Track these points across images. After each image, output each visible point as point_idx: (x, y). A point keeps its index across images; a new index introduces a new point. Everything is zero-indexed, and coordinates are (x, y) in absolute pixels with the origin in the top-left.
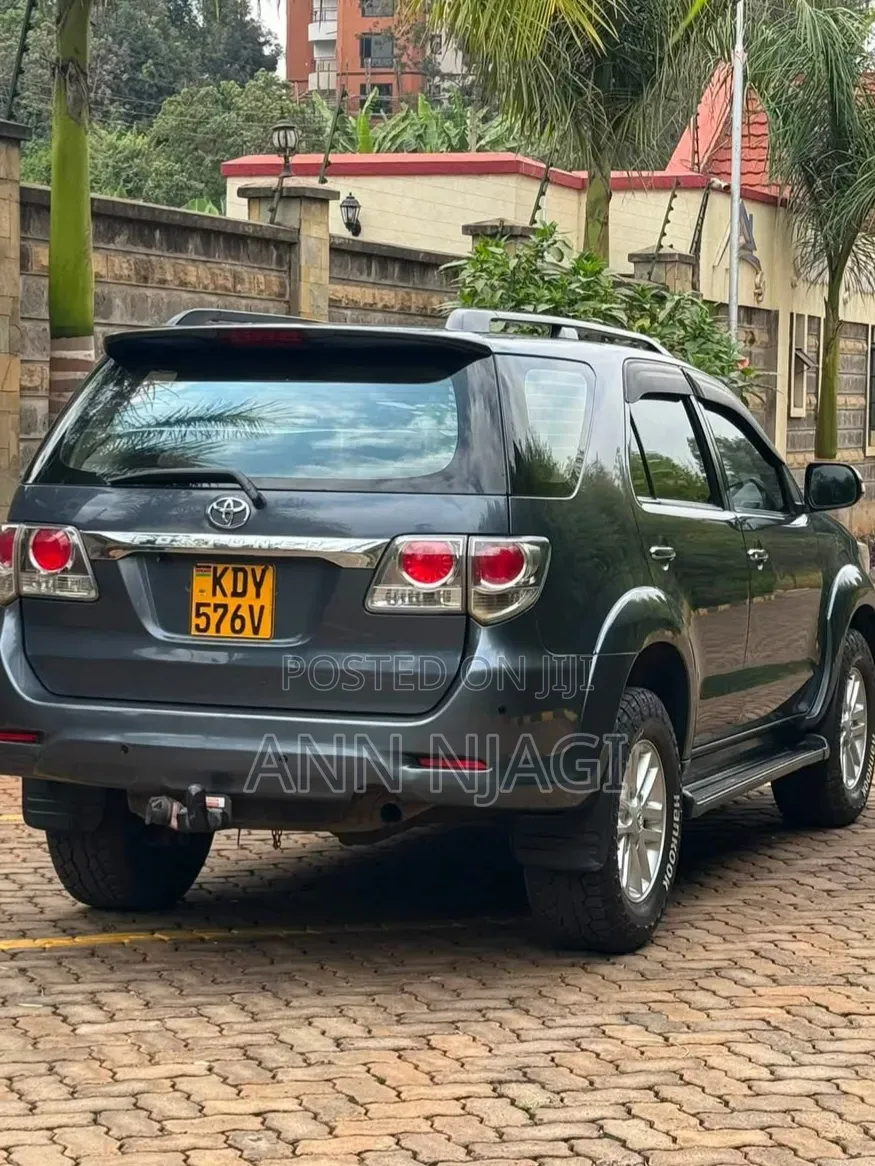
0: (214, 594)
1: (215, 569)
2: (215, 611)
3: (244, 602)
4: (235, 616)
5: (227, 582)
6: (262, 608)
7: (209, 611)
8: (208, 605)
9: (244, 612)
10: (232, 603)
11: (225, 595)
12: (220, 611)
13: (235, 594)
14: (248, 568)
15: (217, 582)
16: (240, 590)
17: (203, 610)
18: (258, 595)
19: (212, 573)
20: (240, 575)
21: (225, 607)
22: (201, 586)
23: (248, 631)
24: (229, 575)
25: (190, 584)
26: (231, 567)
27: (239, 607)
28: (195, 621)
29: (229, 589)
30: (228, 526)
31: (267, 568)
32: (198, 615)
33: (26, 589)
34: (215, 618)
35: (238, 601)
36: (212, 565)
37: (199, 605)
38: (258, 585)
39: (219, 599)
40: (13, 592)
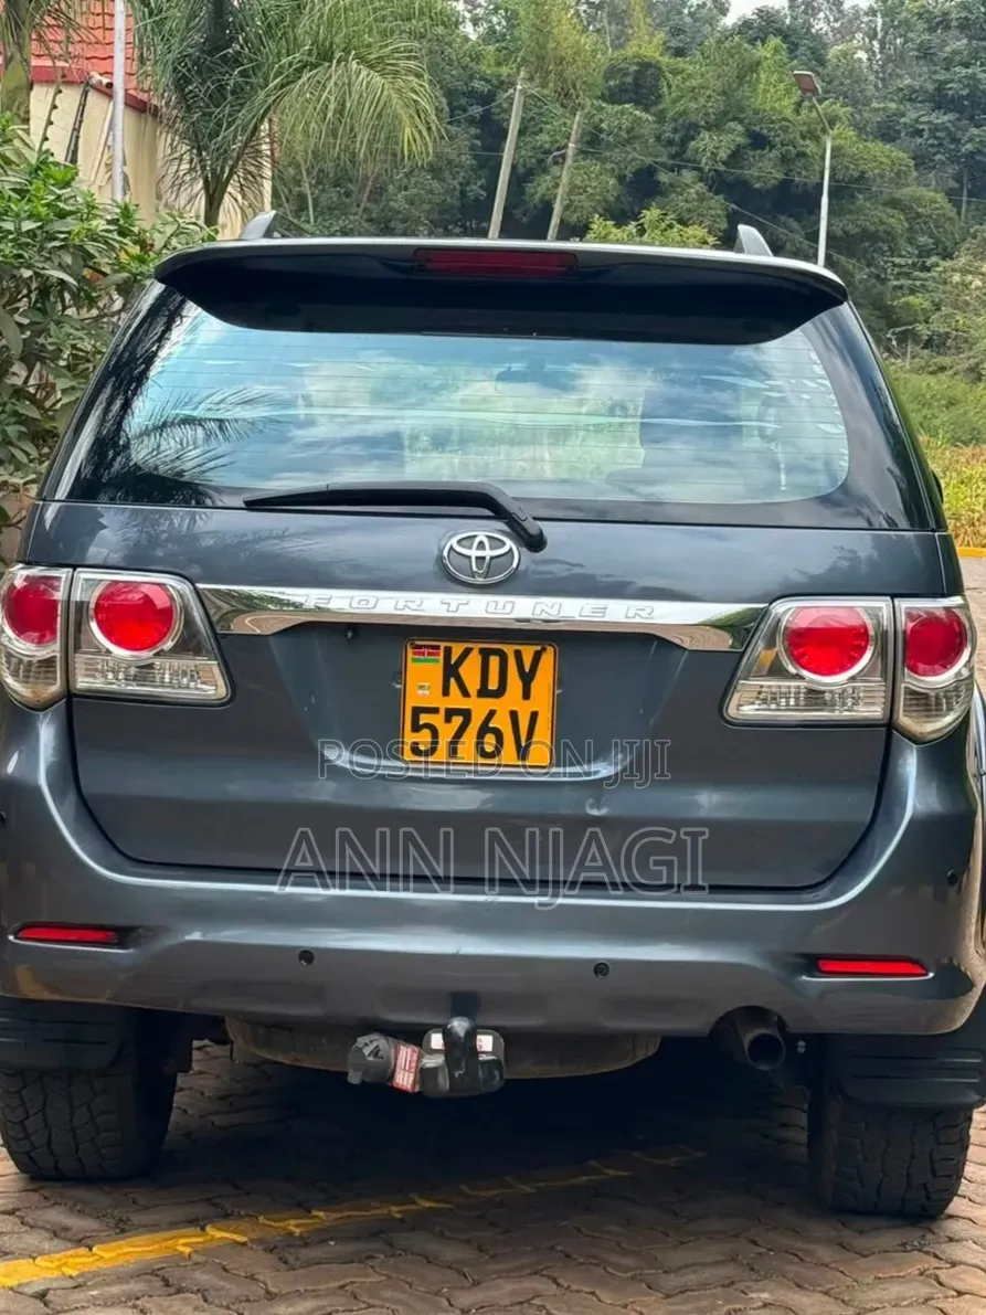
0: (446, 692)
1: (448, 651)
2: (448, 719)
3: (503, 706)
4: (484, 729)
5: (470, 672)
6: (534, 716)
7: (437, 720)
8: (435, 711)
9: (502, 722)
10: (479, 708)
11: (466, 693)
12: (458, 720)
13: (484, 692)
14: (509, 649)
15: (451, 671)
16: (493, 685)
17: (424, 719)
18: (526, 695)
19: (441, 657)
20: (494, 661)
21: (466, 714)
22: (422, 680)
23: (509, 753)
24: (475, 659)
25: (400, 674)
26: (476, 647)
27: (492, 714)
28: (410, 737)
29: (473, 684)
30: (480, 580)
31: (544, 649)
32: (416, 728)
33: (83, 682)
34: (447, 732)
35: (490, 703)
36: (442, 645)
37: (417, 711)
38: (527, 679)
39: (456, 700)
40: (56, 688)
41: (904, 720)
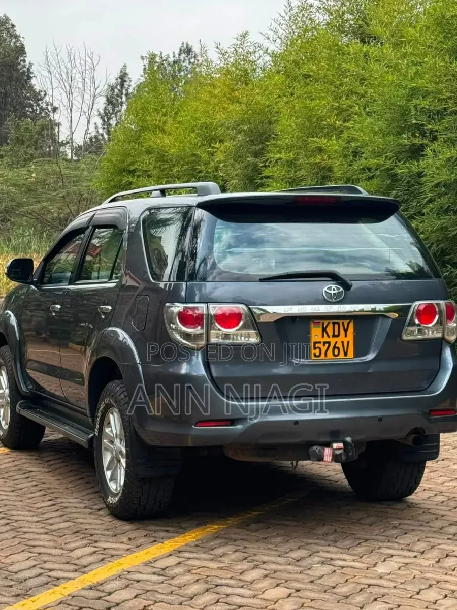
0: (323, 336)
1: (323, 324)
2: (324, 345)
3: (339, 340)
4: (335, 347)
5: (330, 330)
6: (348, 342)
7: (320, 345)
8: (320, 343)
9: (339, 345)
10: (333, 341)
11: (328, 336)
12: (327, 345)
13: (334, 336)
14: (341, 322)
15: (324, 330)
16: (336, 333)
17: (317, 345)
18: (346, 336)
19: (321, 326)
20: (336, 326)
21: (329, 343)
22: (316, 333)
23: (342, 355)
24: (331, 325)
25: (309, 332)
26: (331, 322)
27: (336, 343)
28: (313, 352)
29: (331, 334)
30: (334, 300)
31: (351, 321)
32: (315, 348)
34: (324, 349)
35: (336, 339)
36: (321, 322)
37: (315, 343)
38: (346, 330)
39: (326, 339)
41: (447, 337)
